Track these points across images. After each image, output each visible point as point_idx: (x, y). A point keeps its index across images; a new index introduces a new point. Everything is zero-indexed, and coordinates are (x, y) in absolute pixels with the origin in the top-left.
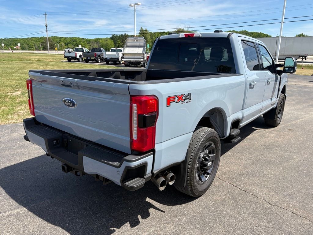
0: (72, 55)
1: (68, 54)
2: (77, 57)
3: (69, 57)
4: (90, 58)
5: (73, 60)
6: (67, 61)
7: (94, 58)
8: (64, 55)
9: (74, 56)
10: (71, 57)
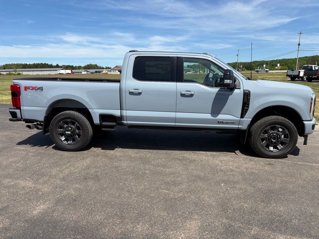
0: (295, 73)
1: (290, 73)
2: (300, 76)
3: (291, 75)
4: (312, 77)
5: (297, 79)
6: (290, 79)
7: (316, 77)
8: (286, 74)
9: (297, 74)
10: (293, 75)
